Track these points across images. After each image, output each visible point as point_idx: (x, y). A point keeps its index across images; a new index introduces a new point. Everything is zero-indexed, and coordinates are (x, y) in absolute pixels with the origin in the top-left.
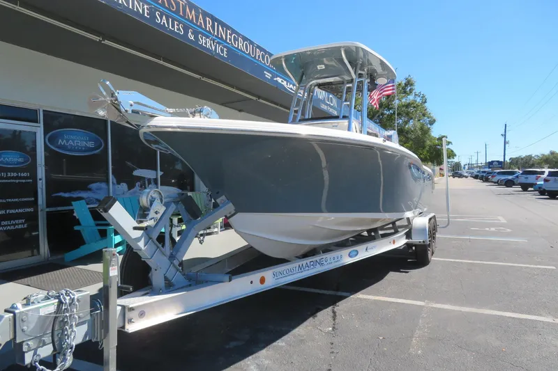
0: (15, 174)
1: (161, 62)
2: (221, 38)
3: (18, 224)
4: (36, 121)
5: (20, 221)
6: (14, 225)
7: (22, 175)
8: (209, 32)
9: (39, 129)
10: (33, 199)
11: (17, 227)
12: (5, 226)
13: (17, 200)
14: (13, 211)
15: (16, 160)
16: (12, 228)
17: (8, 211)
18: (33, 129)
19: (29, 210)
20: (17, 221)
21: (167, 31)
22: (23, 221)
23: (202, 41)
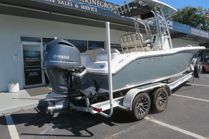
0: (34, 59)
1: (77, 17)
2: (94, 4)
3: (35, 74)
4: (40, 41)
5: (36, 73)
6: (34, 74)
7: (36, 59)
8: (87, 3)
9: (41, 44)
10: (40, 66)
11: (34, 75)
12: (31, 74)
13: (34, 66)
14: (33, 70)
15: (34, 54)
16: (33, 75)
17: (31, 70)
18: (39, 44)
19: (38, 69)
20: (35, 73)
21: (64, 6)
22: (37, 73)
23: (83, 7)
